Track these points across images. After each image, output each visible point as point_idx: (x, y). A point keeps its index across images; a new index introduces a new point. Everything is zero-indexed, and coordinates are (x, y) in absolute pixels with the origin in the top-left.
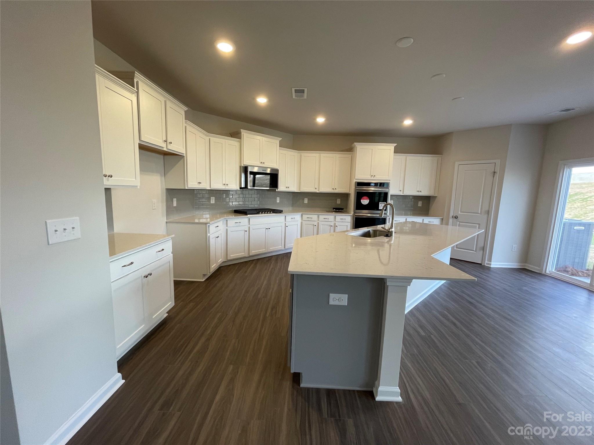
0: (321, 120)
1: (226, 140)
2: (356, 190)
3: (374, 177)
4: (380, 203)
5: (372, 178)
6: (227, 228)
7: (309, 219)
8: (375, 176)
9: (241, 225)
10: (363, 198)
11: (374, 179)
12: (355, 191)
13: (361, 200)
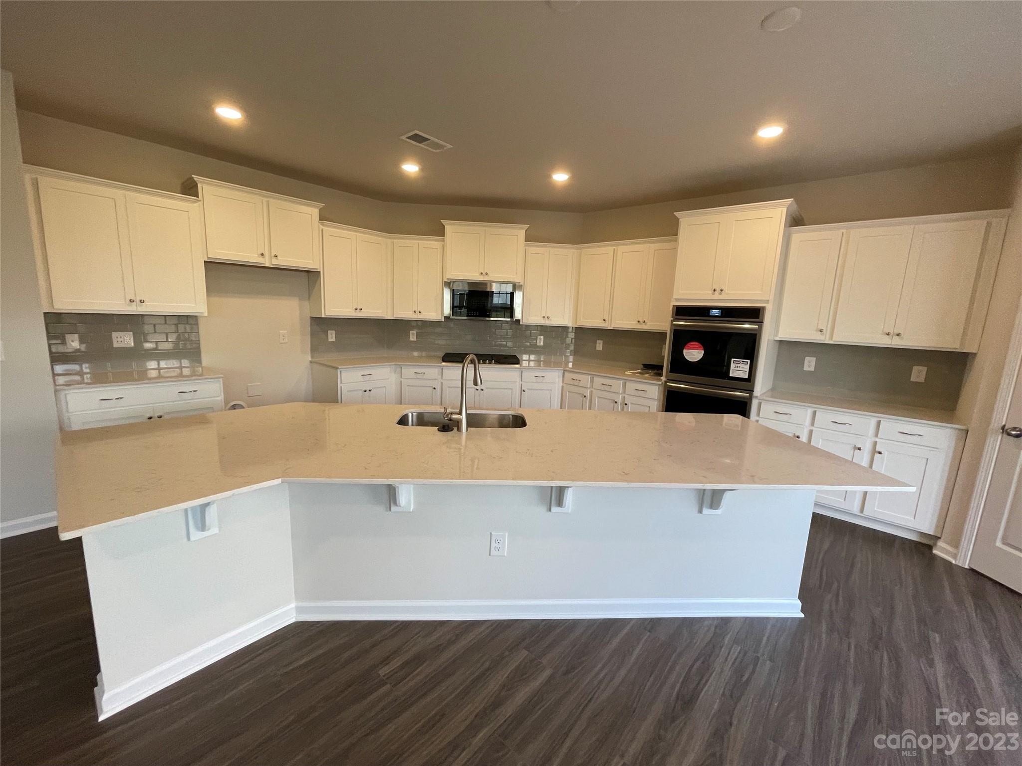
0: (560, 177)
1: (419, 241)
2: (672, 325)
3: (720, 294)
4: (733, 360)
5: (716, 296)
6: (402, 380)
7: (576, 383)
8: (722, 290)
9: (424, 377)
10: (688, 345)
11: (721, 297)
12: (671, 328)
13: (684, 350)
